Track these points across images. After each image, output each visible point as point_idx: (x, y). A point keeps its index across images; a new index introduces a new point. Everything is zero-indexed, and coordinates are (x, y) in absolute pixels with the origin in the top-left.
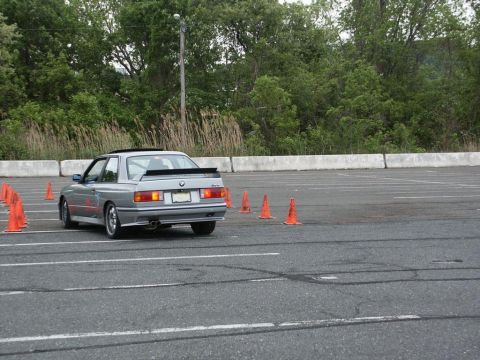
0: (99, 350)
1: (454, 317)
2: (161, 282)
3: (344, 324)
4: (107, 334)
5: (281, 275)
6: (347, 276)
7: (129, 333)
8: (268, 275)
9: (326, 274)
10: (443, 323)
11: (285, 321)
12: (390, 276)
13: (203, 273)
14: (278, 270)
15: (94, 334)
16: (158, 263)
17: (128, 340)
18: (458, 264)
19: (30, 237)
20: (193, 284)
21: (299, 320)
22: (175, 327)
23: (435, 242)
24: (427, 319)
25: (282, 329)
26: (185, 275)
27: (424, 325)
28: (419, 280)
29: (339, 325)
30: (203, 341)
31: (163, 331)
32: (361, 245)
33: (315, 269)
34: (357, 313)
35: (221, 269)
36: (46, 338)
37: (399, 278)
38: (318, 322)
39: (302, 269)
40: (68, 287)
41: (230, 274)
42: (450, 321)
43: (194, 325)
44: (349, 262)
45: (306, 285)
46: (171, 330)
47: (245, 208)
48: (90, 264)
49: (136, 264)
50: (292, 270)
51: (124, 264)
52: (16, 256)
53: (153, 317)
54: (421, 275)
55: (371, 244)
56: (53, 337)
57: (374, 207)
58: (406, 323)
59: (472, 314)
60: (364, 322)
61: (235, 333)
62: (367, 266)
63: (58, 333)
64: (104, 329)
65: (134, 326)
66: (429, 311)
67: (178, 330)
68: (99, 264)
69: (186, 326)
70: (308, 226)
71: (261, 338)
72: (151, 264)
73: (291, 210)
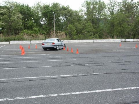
0: (42, 80)
1: (113, 73)
2: (53, 65)
3: (92, 75)
4: (43, 77)
5: (77, 64)
6: (90, 64)
7: (48, 77)
8: (74, 64)
9: (86, 64)
10: (112, 74)
11: (79, 74)
12: (99, 64)
13: (61, 64)
14: (76, 63)
15: (41, 77)
16: (52, 62)
17: (48, 78)
18: (112, 62)
19: (26, 56)
20: (60, 66)
21: (82, 74)
22: (57, 75)
23: (106, 57)
24: (108, 73)
25: (79, 76)
26: (58, 64)
27: (108, 75)
29: (91, 75)
30: (63, 78)
31: (55, 76)
32: (92, 58)
33: (84, 63)
34: (94, 72)
35: (65, 63)
36: (31, 78)
37: (101, 65)
38: (86, 74)
39: (81, 63)
40: (34, 66)
41: (67, 64)
42: (113, 74)
43: (61, 75)
44: (90, 61)
45: (82, 66)
46: (56, 76)
47: (68, 50)
48: (38, 62)
49: (47, 62)
50: (79, 63)
51: (45, 62)
52: (23, 60)
53: (52, 73)
54: (105, 64)
55: (94, 58)
56: (32, 77)
57: (93, 50)
58: (104, 74)
59: (117, 72)
60: (95, 74)
61: (70, 77)
62: (94, 62)
63: (33, 77)
64: (43, 76)
65: (49, 75)
66: (108, 72)
67: (58, 76)
68: (40, 62)
69: (59, 75)
70: (81, 54)
71: (75, 78)
72: (51, 62)
73: (77, 51)
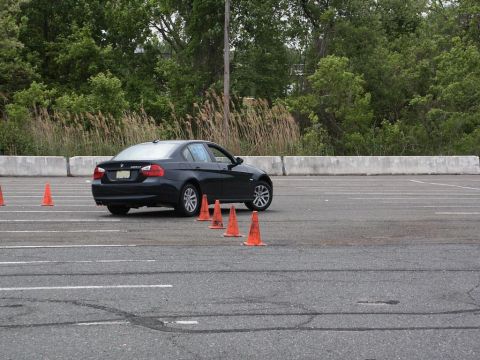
6: (216, 320)
8: (112, 316)
12: (274, 321)
28: (303, 329)
47: (216, 222)
57: (391, 225)
70: (269, 249)
73: (253, 227)
